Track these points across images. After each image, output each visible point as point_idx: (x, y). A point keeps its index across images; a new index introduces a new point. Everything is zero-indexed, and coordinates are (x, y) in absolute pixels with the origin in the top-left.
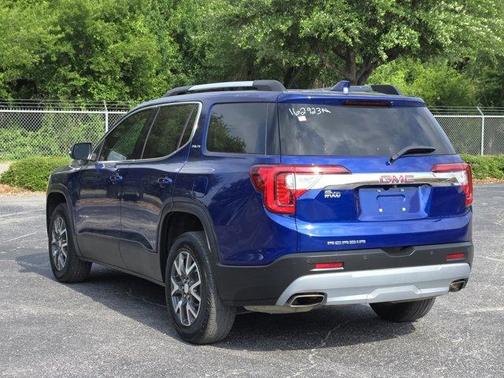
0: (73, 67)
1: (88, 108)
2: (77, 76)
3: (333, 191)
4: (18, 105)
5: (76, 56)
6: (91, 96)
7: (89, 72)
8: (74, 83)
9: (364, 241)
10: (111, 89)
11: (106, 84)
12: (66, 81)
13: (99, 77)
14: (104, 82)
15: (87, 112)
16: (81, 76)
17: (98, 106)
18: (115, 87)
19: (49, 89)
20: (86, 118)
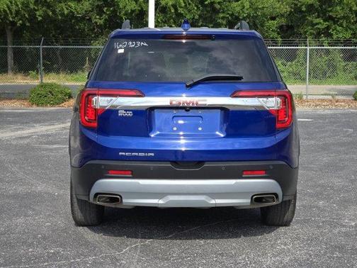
0: (318, 15)
1: (330, 44)
2: (322, 21)
3: (126, 111)
4: (284, 44)
5: (321, 6)
6: (331, 35)
7: (331, 18)
8: (319, 26)
9: (153, 154)
10: (347, 30)
11: (343, 27)
12: (313, 25)
13: (338, 21)
14: (341, 25)
15: (329, 47)
16: (325, 21)
17: (336, 43)
18: (350, 29)
19: (302, 31)
20: (328, 52)
